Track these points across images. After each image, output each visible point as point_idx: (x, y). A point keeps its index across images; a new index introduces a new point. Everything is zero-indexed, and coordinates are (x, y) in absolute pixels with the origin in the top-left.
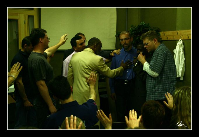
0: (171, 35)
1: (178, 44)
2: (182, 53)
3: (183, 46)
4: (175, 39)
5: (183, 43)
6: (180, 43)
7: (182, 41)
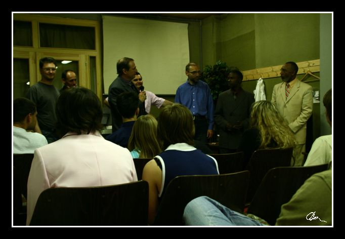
0: (250, 75)
1: (258, 84)
2: (263, 93)
3: (263, 85)
4: (255, 78)
5: (264, 82)
6: (260, 82)
7: (262, 81)
